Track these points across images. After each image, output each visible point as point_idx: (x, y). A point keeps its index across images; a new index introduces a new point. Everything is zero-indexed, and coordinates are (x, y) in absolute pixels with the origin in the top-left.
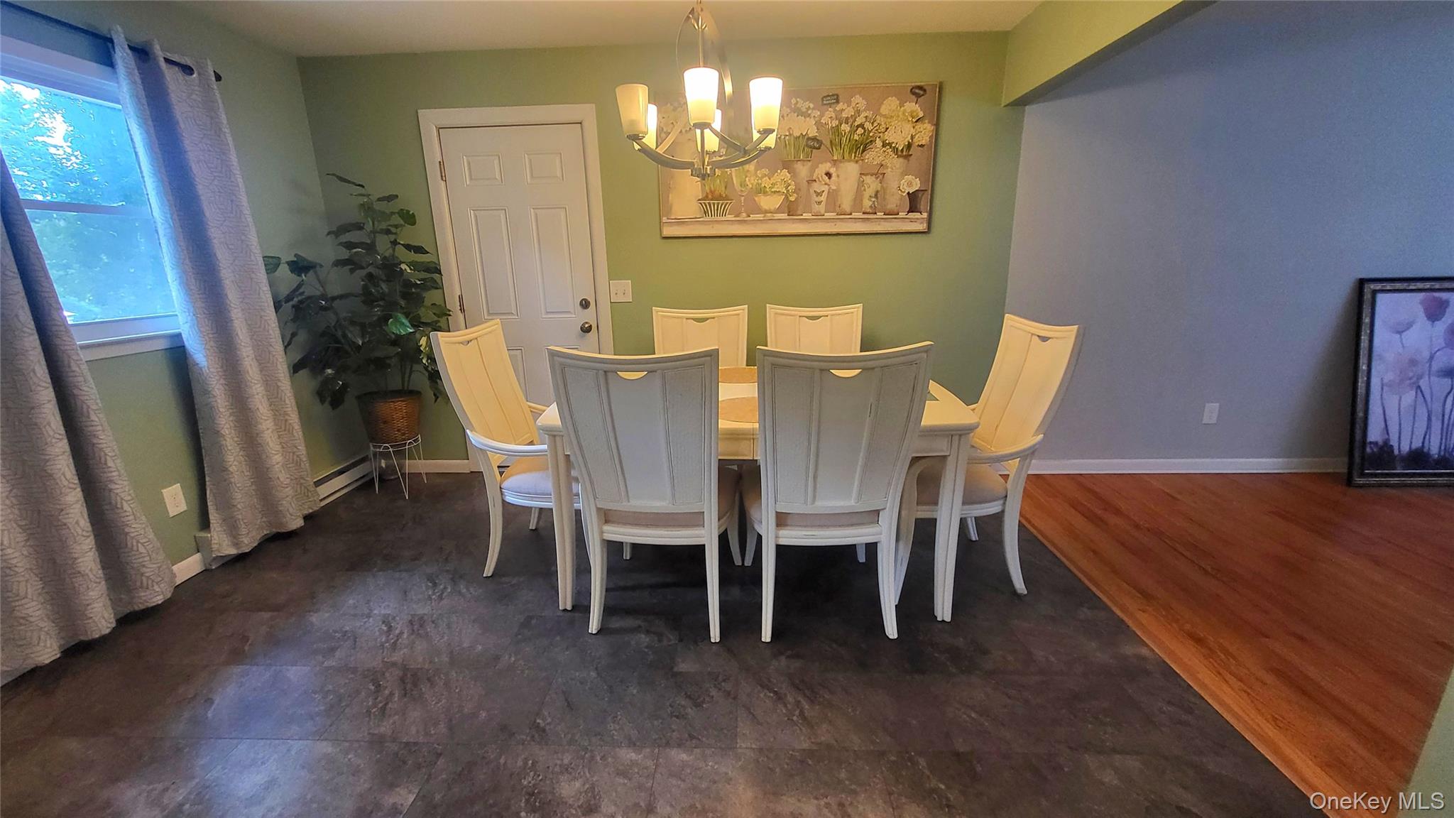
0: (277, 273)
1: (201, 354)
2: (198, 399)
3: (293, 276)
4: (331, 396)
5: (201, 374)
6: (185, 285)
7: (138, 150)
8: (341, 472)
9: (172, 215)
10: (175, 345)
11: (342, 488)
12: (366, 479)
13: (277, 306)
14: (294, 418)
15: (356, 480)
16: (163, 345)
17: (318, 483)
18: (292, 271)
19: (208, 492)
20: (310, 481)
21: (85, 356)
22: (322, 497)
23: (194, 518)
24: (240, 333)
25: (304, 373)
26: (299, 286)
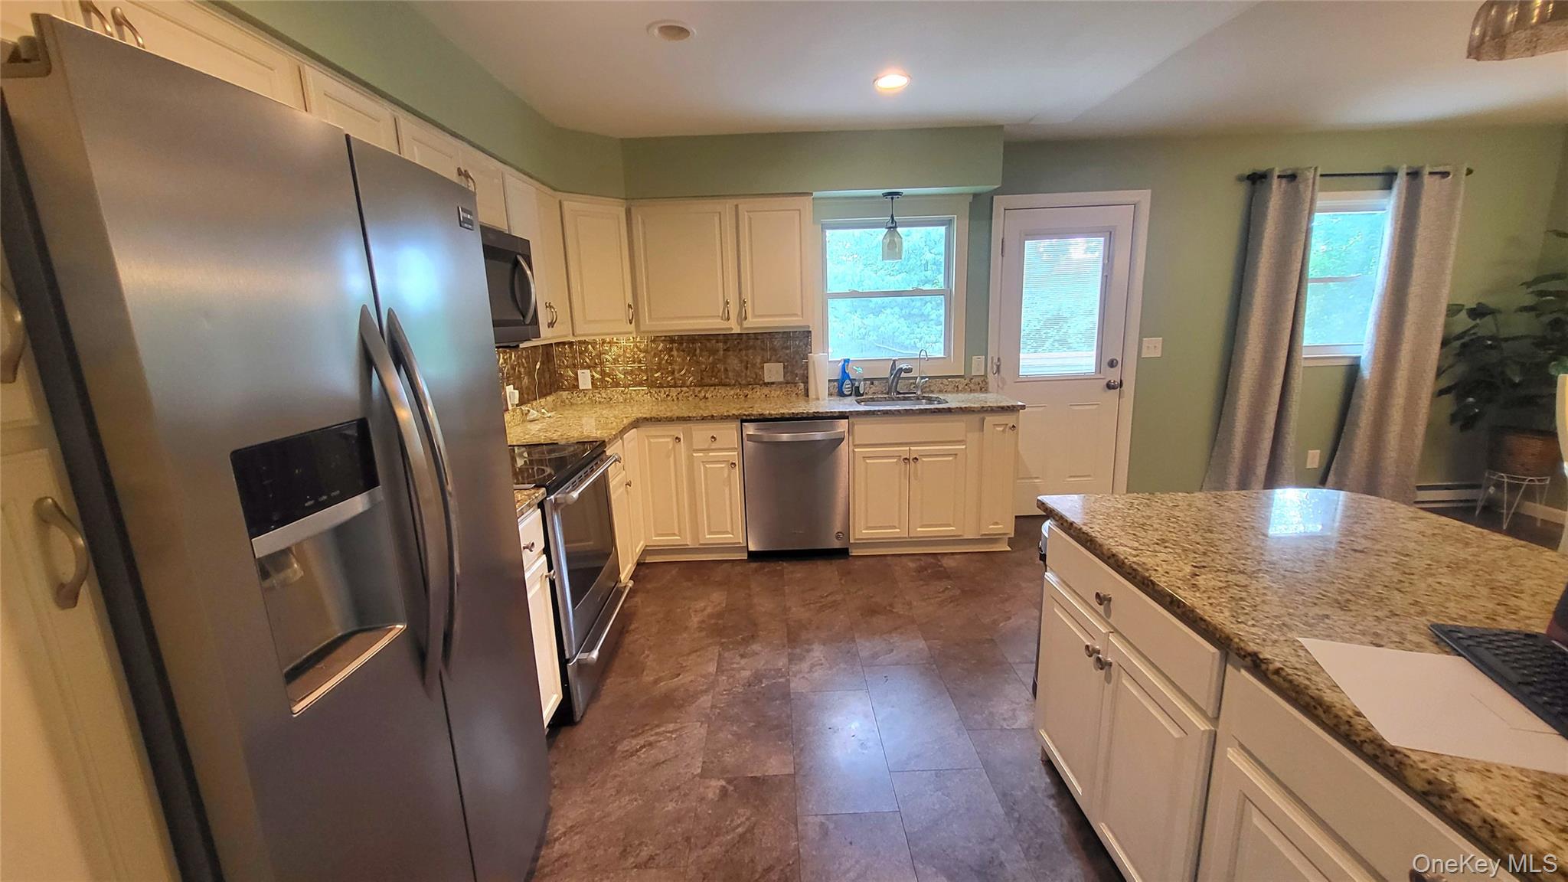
0: (1454, 318)
1: (1367, 371)
2: (1354, 401)
3: (1470, 320)
4: (1464, 420)
5: (1363, 384)
6: (1378, 326)
7: (1384, 240)
8: (1447, 488)
9: (1388, 280)
10: (1354, 363)
11: (1443, 502)
12: (1470, 504)
13: (1445, 343)
14: (1420, 430)
15: (1461, 501)
16: (1346, 362)
17: (1420, 488)
18: (1469, 317)
19: (1335, 460)
20: (1414, 482)
21: (1304, 364)
22: (1418, 500)
23: (1320, 473)
24: (1402, 360)
25: (1448, 399)
26: (1473, 327)
